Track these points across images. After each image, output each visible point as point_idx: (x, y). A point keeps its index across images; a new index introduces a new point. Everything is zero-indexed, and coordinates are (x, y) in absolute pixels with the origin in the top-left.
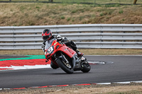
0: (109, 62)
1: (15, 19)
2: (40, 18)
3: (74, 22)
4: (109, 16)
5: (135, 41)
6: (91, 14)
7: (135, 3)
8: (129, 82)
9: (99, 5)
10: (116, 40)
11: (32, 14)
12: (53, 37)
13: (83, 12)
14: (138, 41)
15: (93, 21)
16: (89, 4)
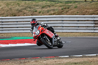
0: (68, 42)
1: (3, 12)
2: (20, 11)
3: (43, 14)
4: (68, 10)
5: (85, 27)
6: (56, 8)
7: (86, 1)
8: (81, 56)
9: (61, 2)
10: (72, 27)
11: (15, 8)
12: (38, 24)
13: (49, 7)
14: (88, 27)
15: (57, 14)
16: (54, 1)
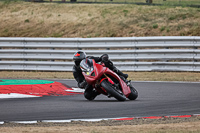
1: (91, 28)
2: (125, 26)
3: (169, 33)
6: (195, 21)
11: (116, 21)
13: (184, 18)
15: (195, 33)
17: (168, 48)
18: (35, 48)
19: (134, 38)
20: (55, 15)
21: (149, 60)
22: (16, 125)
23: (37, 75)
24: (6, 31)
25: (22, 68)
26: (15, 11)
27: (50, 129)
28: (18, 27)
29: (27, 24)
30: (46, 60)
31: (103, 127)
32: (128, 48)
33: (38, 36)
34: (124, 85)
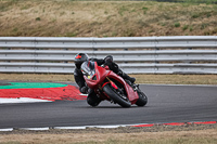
17: (191, 48)
18: (47, 49)
19: (154, 38)
20: (68, 12)
21: (171, 62)
22: (26, 132)
23: (49, 78)
24: (15, 30)
25: (32, 70)
26: (26, 8)
27: (63, 136)
28: (28, 26)
29: (38, 22)
30: (59, 61)
31: (121, 135)
32: (148, 48)
33: (50, 36)
34: (129, 89)
